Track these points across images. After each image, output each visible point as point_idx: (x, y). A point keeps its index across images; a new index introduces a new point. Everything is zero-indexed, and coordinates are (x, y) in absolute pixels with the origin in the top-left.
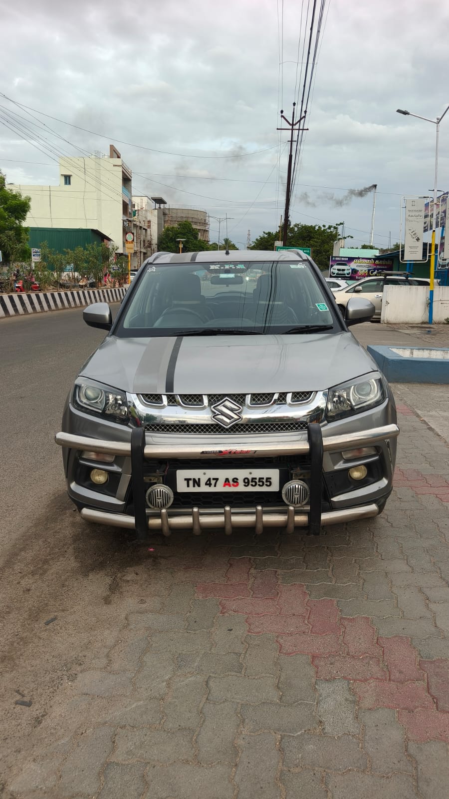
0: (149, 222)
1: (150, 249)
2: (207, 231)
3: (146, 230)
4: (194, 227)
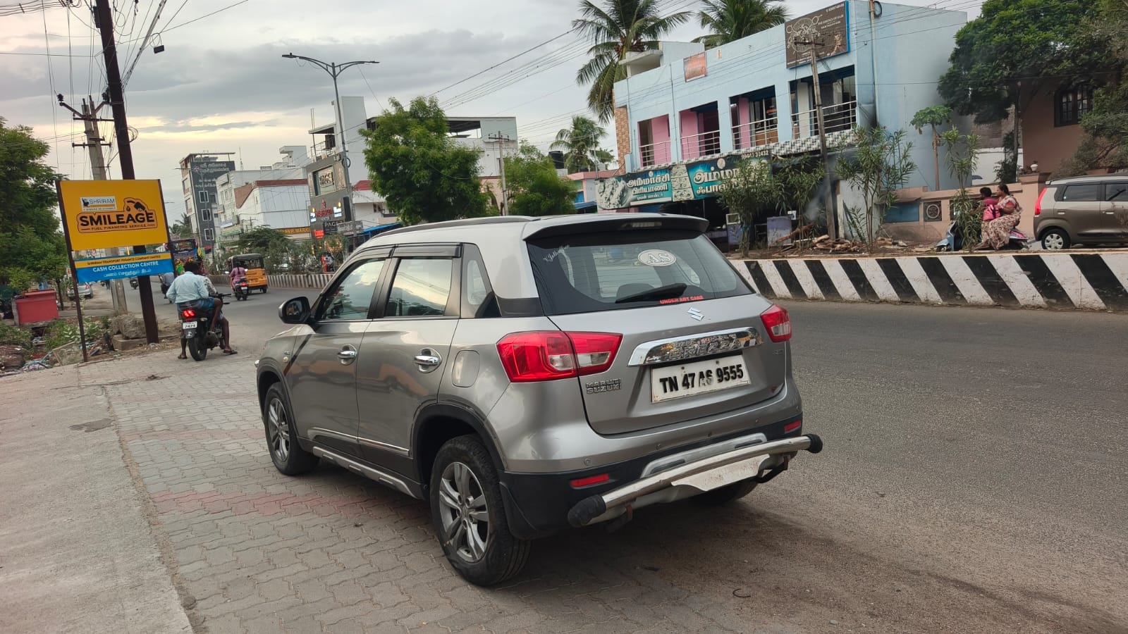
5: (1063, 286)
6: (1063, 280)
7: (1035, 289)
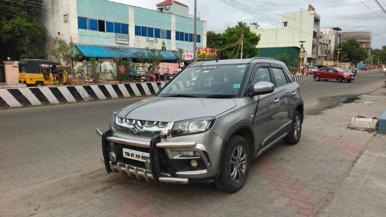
0: (330, 40)
1: (329, 54)
2: (370, 43)
3: (328, 45)
4: (358, 41)
5: (47, 98)
6: (47, 96)
7: (38, 99)
